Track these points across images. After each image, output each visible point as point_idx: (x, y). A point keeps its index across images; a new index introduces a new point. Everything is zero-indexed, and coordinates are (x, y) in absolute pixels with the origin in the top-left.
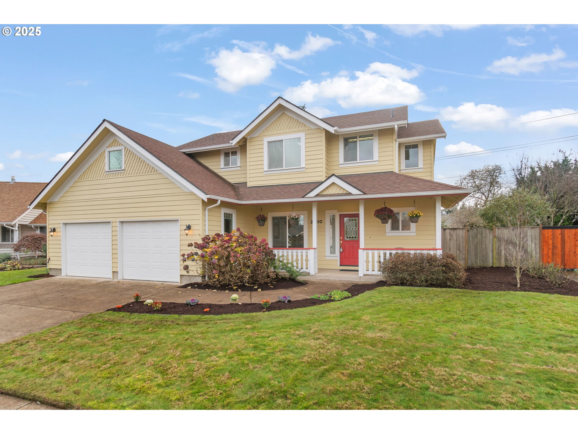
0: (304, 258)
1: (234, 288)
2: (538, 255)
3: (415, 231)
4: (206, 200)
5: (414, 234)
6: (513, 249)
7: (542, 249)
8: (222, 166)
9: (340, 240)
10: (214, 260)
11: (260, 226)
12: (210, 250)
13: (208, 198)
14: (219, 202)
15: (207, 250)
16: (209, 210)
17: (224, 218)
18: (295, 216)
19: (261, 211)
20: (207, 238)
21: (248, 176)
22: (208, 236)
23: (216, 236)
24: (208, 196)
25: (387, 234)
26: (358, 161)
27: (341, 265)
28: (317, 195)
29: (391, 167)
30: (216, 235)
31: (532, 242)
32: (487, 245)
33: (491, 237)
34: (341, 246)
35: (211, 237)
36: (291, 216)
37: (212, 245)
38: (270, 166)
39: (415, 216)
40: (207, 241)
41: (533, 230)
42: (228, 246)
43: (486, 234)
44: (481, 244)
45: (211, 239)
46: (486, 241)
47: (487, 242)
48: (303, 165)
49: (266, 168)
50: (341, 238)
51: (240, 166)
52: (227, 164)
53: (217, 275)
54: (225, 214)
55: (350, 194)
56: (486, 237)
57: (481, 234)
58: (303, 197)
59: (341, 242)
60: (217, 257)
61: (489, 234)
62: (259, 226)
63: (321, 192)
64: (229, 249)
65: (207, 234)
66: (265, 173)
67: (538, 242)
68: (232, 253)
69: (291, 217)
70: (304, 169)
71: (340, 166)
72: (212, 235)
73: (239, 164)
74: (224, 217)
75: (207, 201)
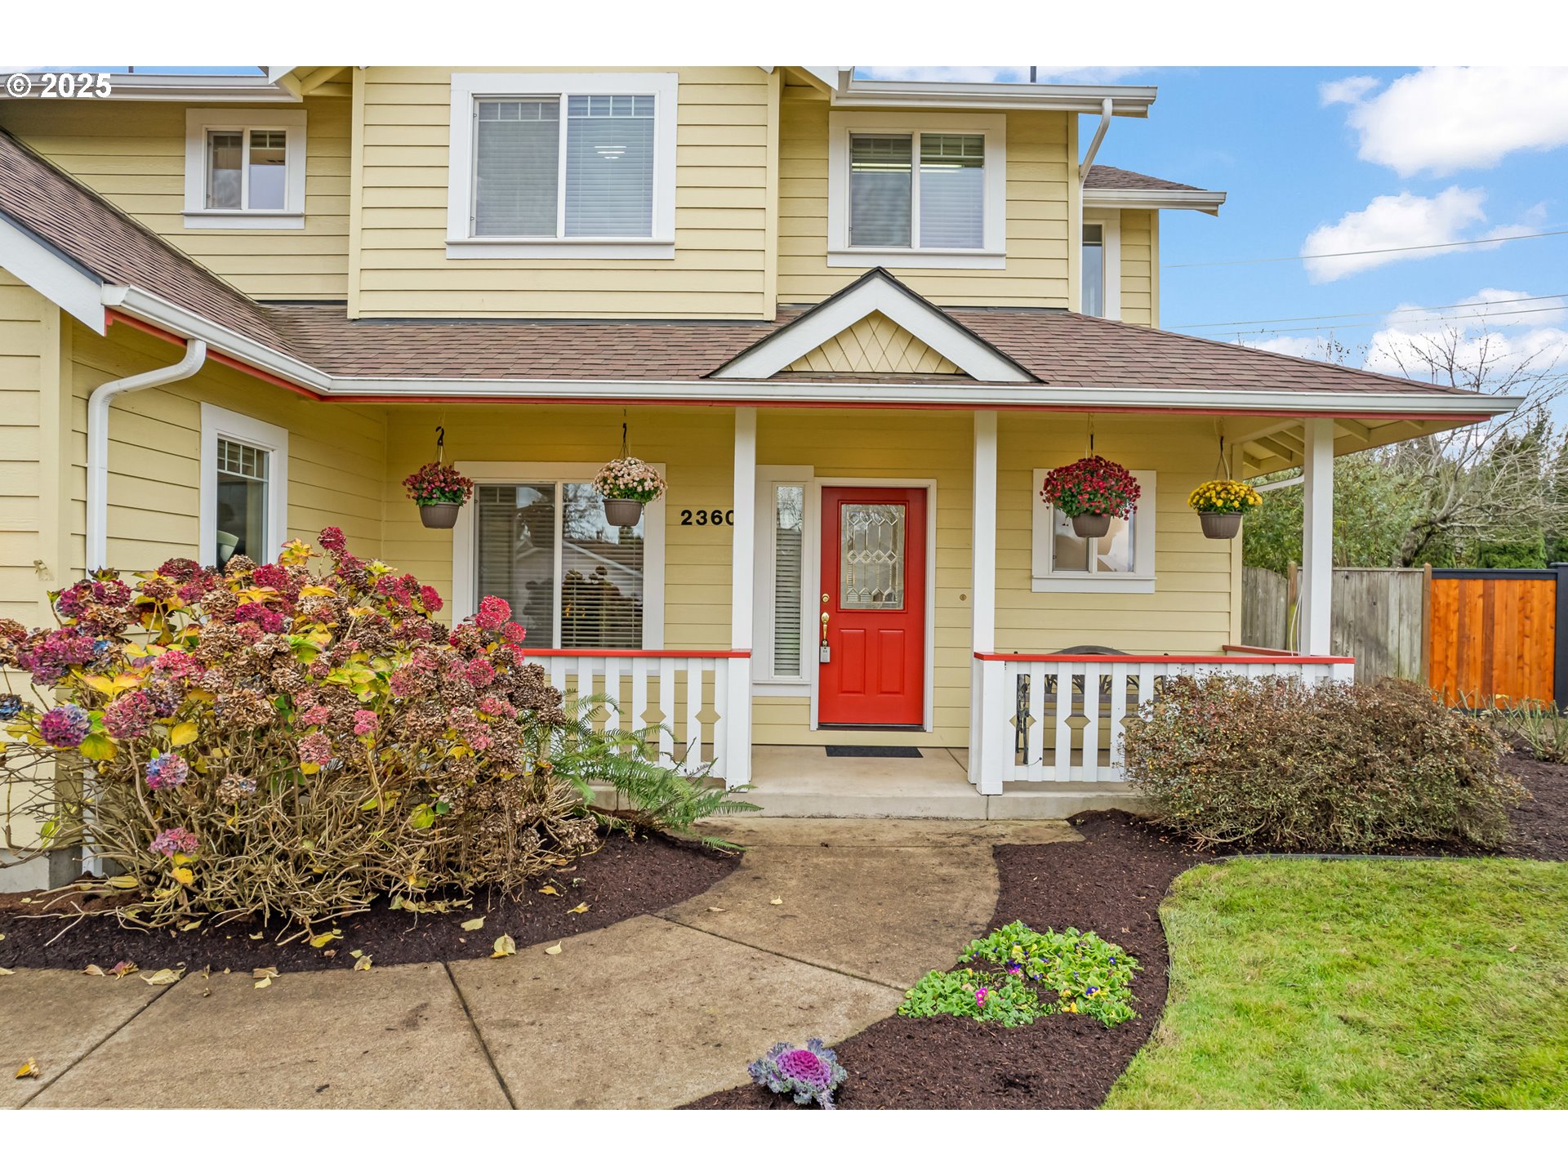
0: (694, 705)
1: (318, 942)
2: (1417, 666)
3: (1151, 574)
4: (98, 324)
5: (1150, 588)
6: (1345, 645)
7: (1427, 645)
8: (195, 199)
9: (823, 608)
10: (164, 764)
11: (428, 523)
12: (128, 682)
13: (110, 311)
14: (196, 357)
15: (100, 684)
16: (115, 405)
17: (215, 470)
18: (642, 482)
19: (440, 444)
20: (100, 595)
21: (355, 262)
22: (112, 574)
23: (170, 581)
24: (116, 296)
25: (1037, 586)
26: (916, 246)
27: (822, 726)
28: (780, 372)
29: (1058, 289)
30: (166, 569)
31: (1400, 619)
32: (1269, 630)
33: (1282, 600)
34: (829, 636)
35: (130, 581)
36: (616, 478)
37: (139, 643)
38: (481, 222)
39: (1236, 504)
40: (103, 611)
41: (1405, 582)
42: (277, 653)
43: (1266, 592)
44: (1251, 627)
45: (136, 597)
46: (1265, 614)
47: (1269, 621)
48: (662, 230)
49: (460, 226)
50: (826, 599)
51: (301, 210)
52: (223, 196)
53: (182, 859)
54: (228, 450)
55: (962, 376)
56: (1266, 602)
57: (1251, 591)
58: (707, 377)
59: (825, 615)
60: (184, 735)
61: (1274, 591)
62: (427, 525)
63: (805, 358)
64: (284, 676)
65: (98, 560)
66: (452, 253)
67: (1417, 620)
68: (307, 699)
69: (620, 482)
70: (669, 253)
71: (833, 261)
72: (138, 574)
73: (295, 202)
74: (221, 464)
75: (108, 327)
